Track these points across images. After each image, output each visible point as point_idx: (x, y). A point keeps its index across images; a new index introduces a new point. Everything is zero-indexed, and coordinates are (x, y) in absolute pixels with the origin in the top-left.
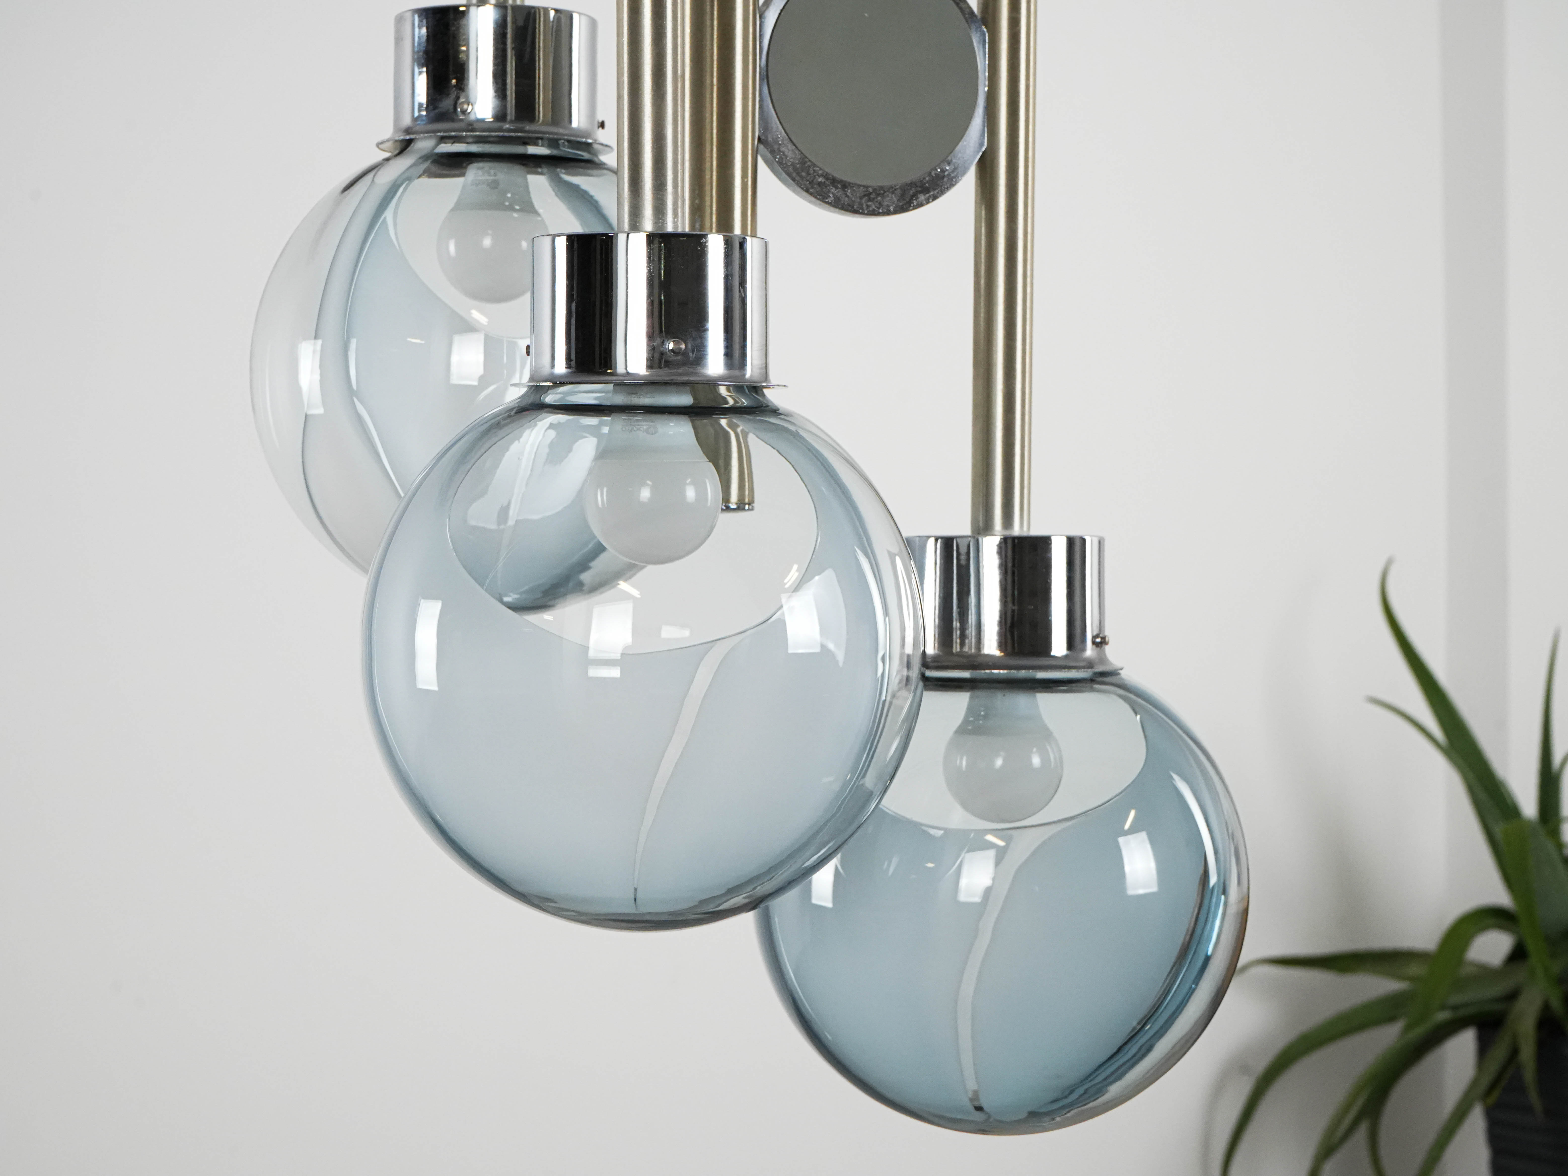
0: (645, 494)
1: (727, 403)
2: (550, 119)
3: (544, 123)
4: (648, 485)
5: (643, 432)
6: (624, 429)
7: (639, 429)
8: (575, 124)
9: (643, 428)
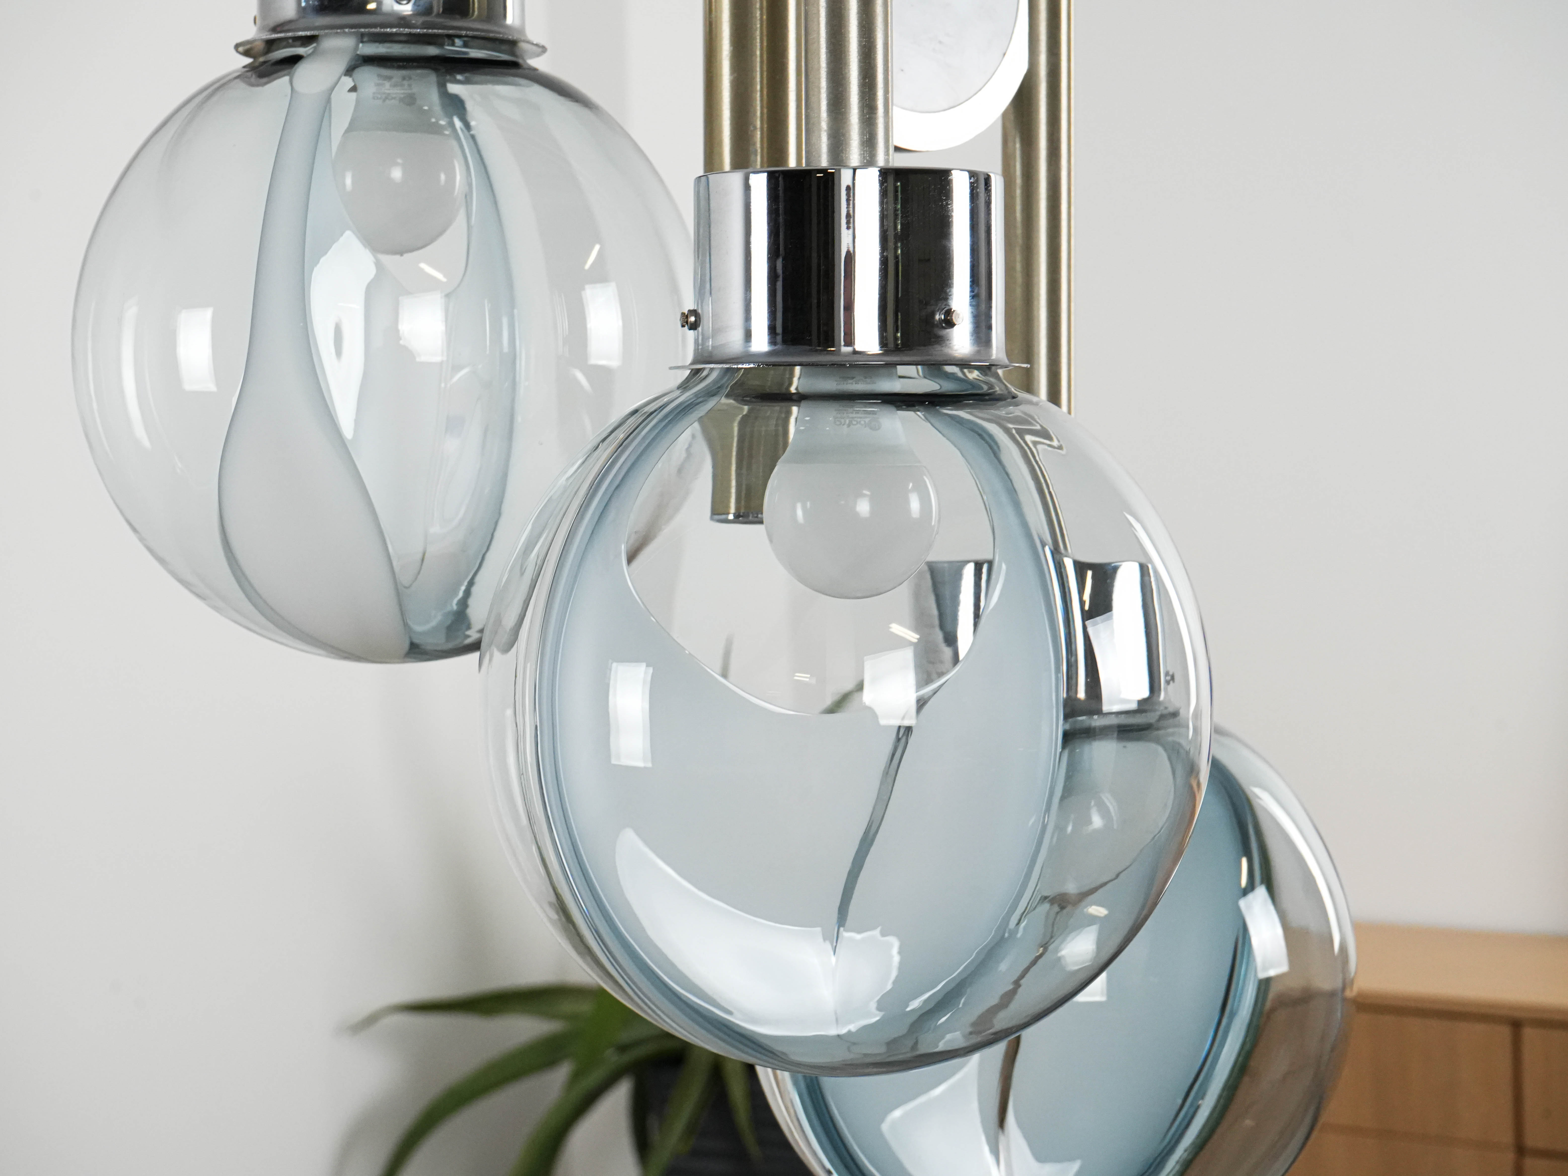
0: (863, 507)
1: (982, 388)
2: (486, 13)
3: (480, 19)
4: (865, 495)
5: (865, 427)
6: (838, 423)
7: (858, 423)
8: (509, 21)
9: (865, 422)
